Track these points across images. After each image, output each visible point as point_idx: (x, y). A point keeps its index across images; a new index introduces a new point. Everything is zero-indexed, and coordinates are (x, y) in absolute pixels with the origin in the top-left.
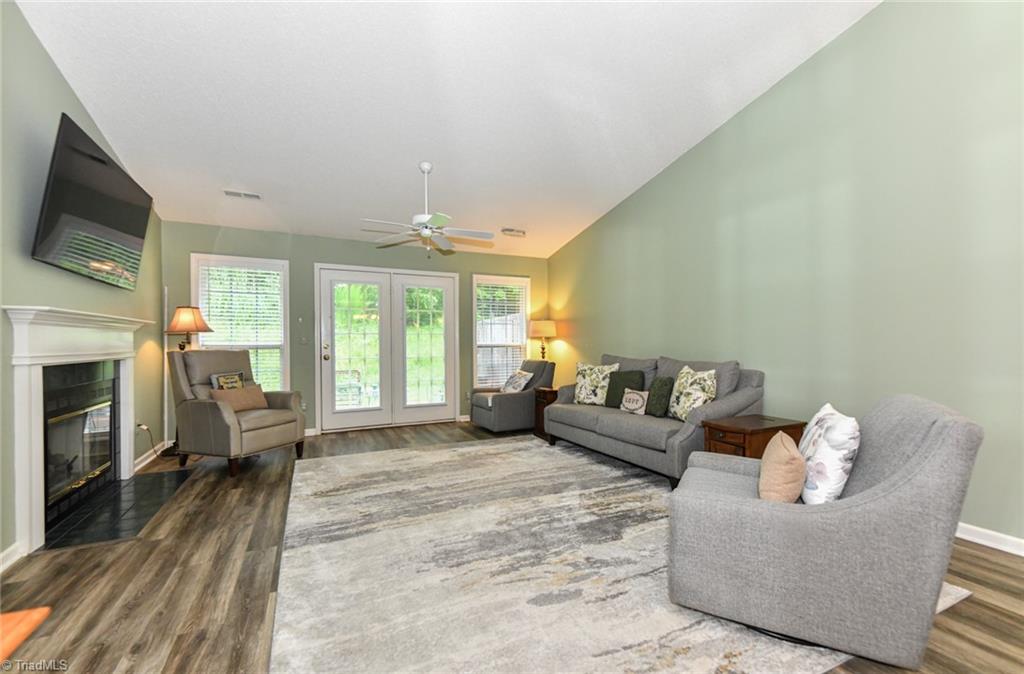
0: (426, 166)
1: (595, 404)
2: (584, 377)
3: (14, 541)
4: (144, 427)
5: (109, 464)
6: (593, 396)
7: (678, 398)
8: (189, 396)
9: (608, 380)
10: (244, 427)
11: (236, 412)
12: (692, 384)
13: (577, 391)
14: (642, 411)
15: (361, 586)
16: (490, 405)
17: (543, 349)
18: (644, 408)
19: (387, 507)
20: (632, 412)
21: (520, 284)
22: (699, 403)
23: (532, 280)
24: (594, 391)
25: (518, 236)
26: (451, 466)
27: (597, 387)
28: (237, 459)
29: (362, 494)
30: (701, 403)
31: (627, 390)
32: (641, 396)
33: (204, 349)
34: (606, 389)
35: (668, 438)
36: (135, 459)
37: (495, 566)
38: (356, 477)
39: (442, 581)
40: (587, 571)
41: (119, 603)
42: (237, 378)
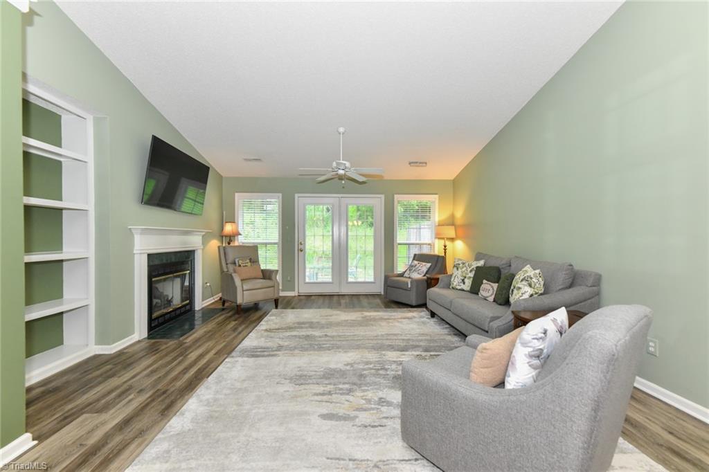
0: (341, 130)
1: (463, 290)
2: (457, 269)
3: (134, 333)
4: (208, 284)
5: (188, 301)
6: (462, 284)
7: (513, 290)
8: (225, 270)
9: (474, 272)
10: (245, 287)
11: (242, 280)
12: (522, 281)
13: (452, 280)
14: (491, 299)
15: (245, 385)
16: (409, 286)
17: (445, 246)
18: (493, 296)
19: (292, 343)
20: (485, 299)
21: (431, 199)
22: (526, 296)
23: (439, 197)
24: (463, 280)
25: (421, 166)
26: (352, 324)
27: (465, 277)
28: (240, 305)
29: (288, 334)
30: (528, 297)
31: (485, 281)
32: (492, 287)
33: (241, 244)
34: (472, 279)
35: (490, 321)
36: (203, 300)
37: (321, 389)
38: (294, 324)
39: (285, 391)
40: (373, 406)
41: (150, 369)
42: (248, 261)
